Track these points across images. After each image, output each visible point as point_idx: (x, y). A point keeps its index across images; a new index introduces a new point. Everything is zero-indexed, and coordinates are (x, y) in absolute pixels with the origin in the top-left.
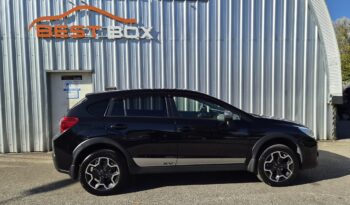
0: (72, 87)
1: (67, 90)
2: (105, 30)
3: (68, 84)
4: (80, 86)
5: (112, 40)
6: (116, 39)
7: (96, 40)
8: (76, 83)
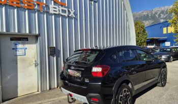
0: (20, 46)
1: (15, 49)
2: (47, 6)
3: (16, 44)
4: (26, 46)
5: (52, 14)
6: (55, 14)
7: (41, 13)
8: (24, 44)
